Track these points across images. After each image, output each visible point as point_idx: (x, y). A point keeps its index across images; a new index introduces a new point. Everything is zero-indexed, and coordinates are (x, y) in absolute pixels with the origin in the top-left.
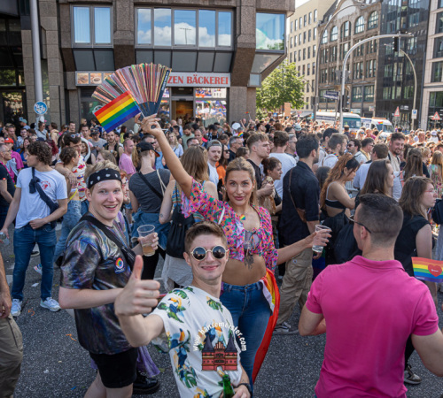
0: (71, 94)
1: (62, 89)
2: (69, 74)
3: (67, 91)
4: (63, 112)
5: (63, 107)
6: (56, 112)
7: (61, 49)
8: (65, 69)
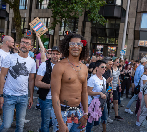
0: (135, 49)
1: (132, 46)
2: (136, 41)
3: (134, 48)
4: (131, 56)
5: (131, 54)
6: (128, 56)
7: (135, 31)
8: (135, 39)
